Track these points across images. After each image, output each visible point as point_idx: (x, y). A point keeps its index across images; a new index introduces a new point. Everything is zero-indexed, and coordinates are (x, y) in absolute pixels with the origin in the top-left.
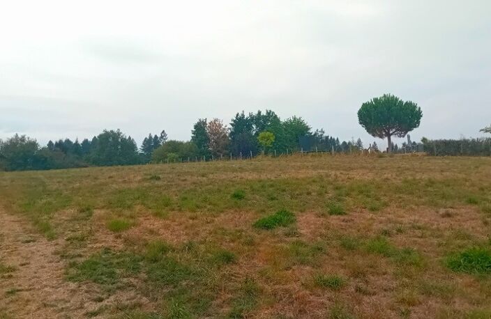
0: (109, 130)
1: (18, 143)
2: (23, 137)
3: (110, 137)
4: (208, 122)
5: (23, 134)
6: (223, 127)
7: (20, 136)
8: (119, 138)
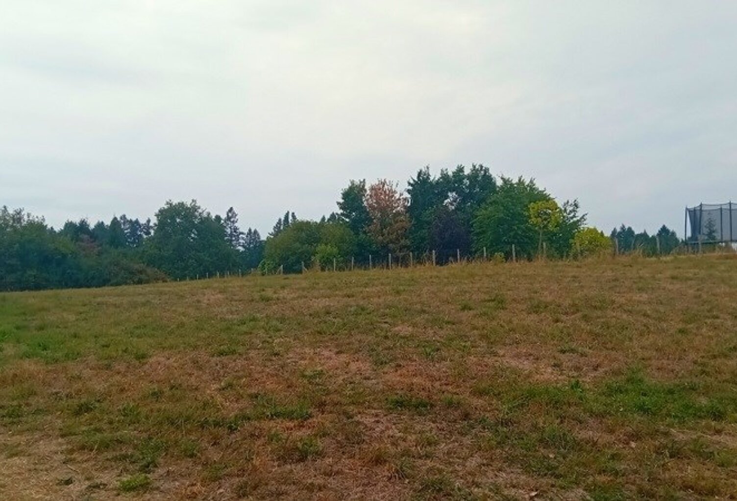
0: (175, 202)
1: (7, 225)
2: (19, 213)
3: (178, 215)
4: (367, 187)
5: (17, 208)
6: (397, 196)
7: (11, 211)
8: (196, 217)
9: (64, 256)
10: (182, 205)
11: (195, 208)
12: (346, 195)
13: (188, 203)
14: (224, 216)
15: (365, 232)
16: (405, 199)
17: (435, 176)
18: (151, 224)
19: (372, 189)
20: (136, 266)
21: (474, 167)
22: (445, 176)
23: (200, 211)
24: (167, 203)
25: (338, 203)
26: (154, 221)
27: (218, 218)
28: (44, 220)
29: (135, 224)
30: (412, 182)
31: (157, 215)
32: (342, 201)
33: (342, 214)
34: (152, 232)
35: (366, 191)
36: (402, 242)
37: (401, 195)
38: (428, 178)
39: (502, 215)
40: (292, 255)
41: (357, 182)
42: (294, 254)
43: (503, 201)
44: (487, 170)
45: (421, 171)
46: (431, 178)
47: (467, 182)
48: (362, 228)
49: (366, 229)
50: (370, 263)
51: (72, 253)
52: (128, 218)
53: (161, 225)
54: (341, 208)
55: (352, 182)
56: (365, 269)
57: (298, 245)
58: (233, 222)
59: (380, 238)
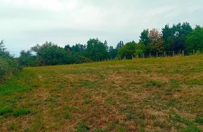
0: (92, 39)
1: (47, 47)
3: (93, 42)
4: (149, 31)
5: (50, 42)
6: (159, 33)
7: (48, 43)
8: (98, 43)
9: (63, 55)
10: (94, 39)
11: (97, 40)
12: (142, 34)
13: (96, 39)
14: (104, 43)
15: (149, 45)
16: (161, 34)
17: (171, 26)
18: (86, 45)
19: (151, 31)
20: (82, 57)
21: (184, 23)
22: (174, 27)
23: (99, 41)
24: (90, 39)
25: (140, 37)
26: (86, 44)
27: (102, 43)
28: (57, 45)
29: (82, 46)
30: (163, 29)
31: (87, 43)
32: (141, 36)
33: (141, 40)
34: (86, 48)
35: (148, 32)
36: (161, 48)
37: (160, 33)
38: (168, 27)
39: (197, 38)
40: (126, 53)
41: (146, 30)
42: (127, 52)
43: (197, 33)
44: (188, 24)
45: (166, 25)
46: (169, 27)
47: (181, 28)
48: (148, 44)
49: (149, 44)
50: (157, 55)
51: (65, 54)
52: (80, 44)
53: (88, 45)
54: (141, 38)
55: (144, 30)
56: (155, 57)
57: (128, 50)
58: (106, 44)
59: (154, 47)
